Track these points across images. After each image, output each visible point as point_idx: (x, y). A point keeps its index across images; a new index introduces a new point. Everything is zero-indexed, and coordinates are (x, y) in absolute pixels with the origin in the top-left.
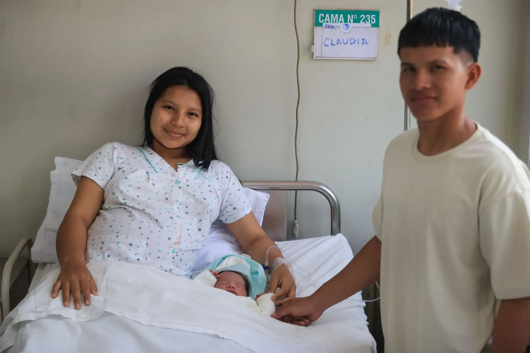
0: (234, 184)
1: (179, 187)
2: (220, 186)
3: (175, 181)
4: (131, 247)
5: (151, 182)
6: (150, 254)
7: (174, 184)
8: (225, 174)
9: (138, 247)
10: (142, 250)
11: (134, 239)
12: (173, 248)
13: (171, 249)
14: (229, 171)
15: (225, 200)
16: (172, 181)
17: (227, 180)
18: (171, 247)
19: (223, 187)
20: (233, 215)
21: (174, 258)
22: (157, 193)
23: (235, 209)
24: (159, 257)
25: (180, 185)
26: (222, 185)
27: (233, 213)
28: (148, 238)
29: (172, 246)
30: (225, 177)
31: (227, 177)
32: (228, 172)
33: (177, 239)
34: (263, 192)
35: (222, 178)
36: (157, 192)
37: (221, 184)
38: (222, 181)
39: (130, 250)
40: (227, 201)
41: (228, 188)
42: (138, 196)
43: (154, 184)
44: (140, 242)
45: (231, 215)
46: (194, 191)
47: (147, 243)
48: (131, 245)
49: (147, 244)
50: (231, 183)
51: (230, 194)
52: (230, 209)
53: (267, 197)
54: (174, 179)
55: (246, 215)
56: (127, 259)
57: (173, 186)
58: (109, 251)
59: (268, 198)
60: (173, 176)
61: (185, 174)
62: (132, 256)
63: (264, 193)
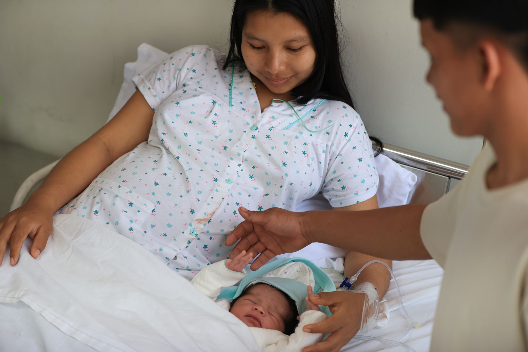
0: (354, 148)
1: (252, 136)
2: (327, 146)
3: (251, 125)
4: (129, 209)
5: (212, 117)
6: (152, 226)
7: (248, 130)
8: (345, 128)
9: (139, 211)
10: (142, 217)
11: (138, 197)
12: (193, 227)
13: (190, 227)
14: (354, 125)
15: (331, 170)
16: (248, 124)
17: (344, 140)
18: (190, 225)
19: (334, 148)
20: (340, 196)
21: (189, 242)
22: (216, 137)
23: (343, 188)
24: (165, 235)
25: (255, 133)
26: (333, 144)
27: (340, 193)
28: (158, 202)
29: (192, 224)
30: (341, 133)
31: (346, 135)
32: (351, 126)
33: (205, 214)
34: (409, 169)
35: (337, 133)
36: (217, 135)
37: (330, 144)
38: (335, 139)
39: (126, 212)
40: (334, 172)
41: (340, 152)
42: (186, 134)
43: (214, 123)
44: (145, 204)
45: (336, 196)
46: (273, 148)
47: (154, 209)
48: (131, 204)
49: (154, 211)
50: (349, 146)
51: (342, 163)
52: (337, 186)
53: (413, 179)
54: (251, 123)
55: (358, 202)
56: (117, 223)
57: (245, 132)
58: (99, 205)
59: (414, 182)
60: (253, 117)
61: (273, 117)
62: (125, 221)
63: (410, 172)
